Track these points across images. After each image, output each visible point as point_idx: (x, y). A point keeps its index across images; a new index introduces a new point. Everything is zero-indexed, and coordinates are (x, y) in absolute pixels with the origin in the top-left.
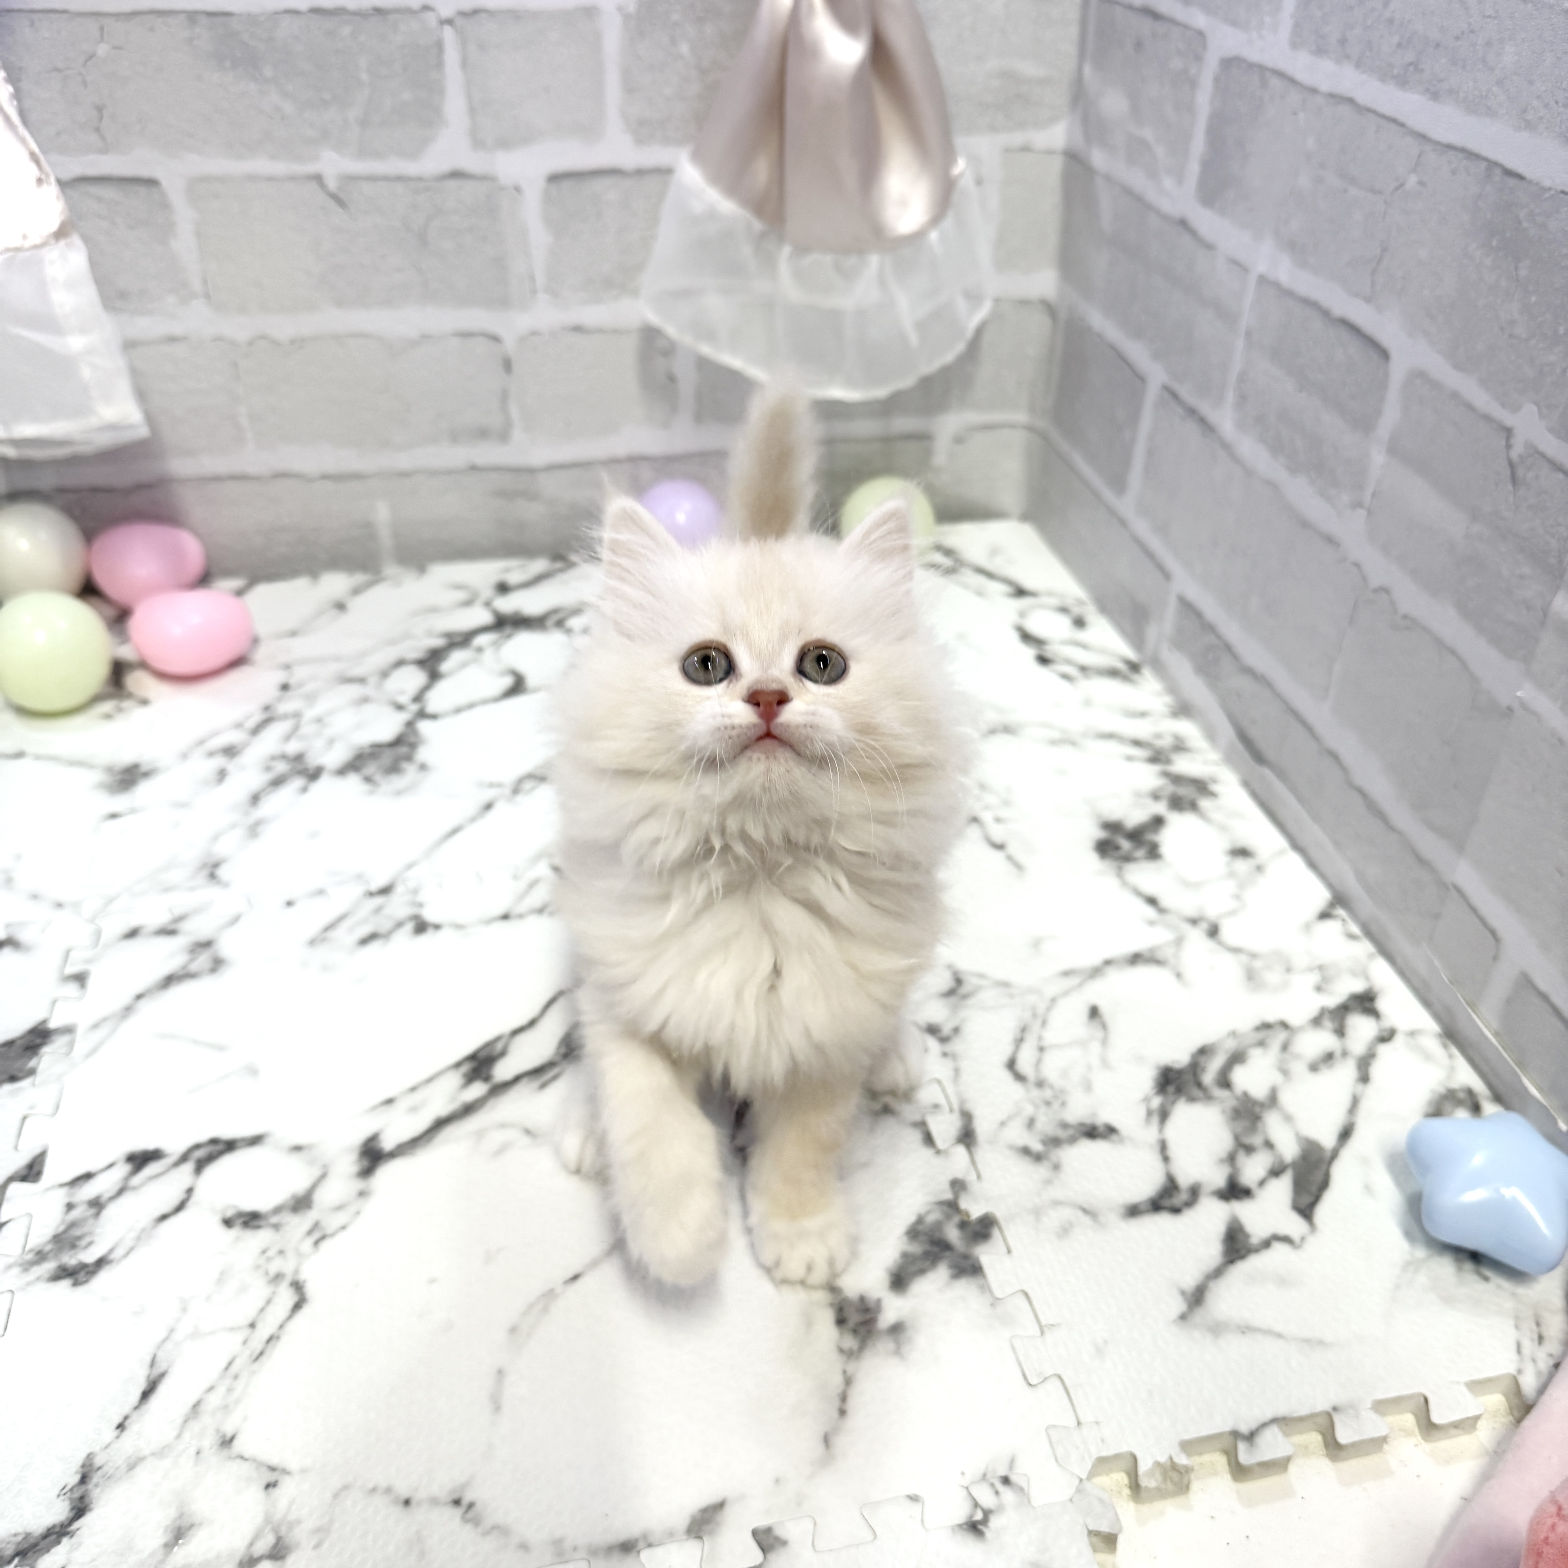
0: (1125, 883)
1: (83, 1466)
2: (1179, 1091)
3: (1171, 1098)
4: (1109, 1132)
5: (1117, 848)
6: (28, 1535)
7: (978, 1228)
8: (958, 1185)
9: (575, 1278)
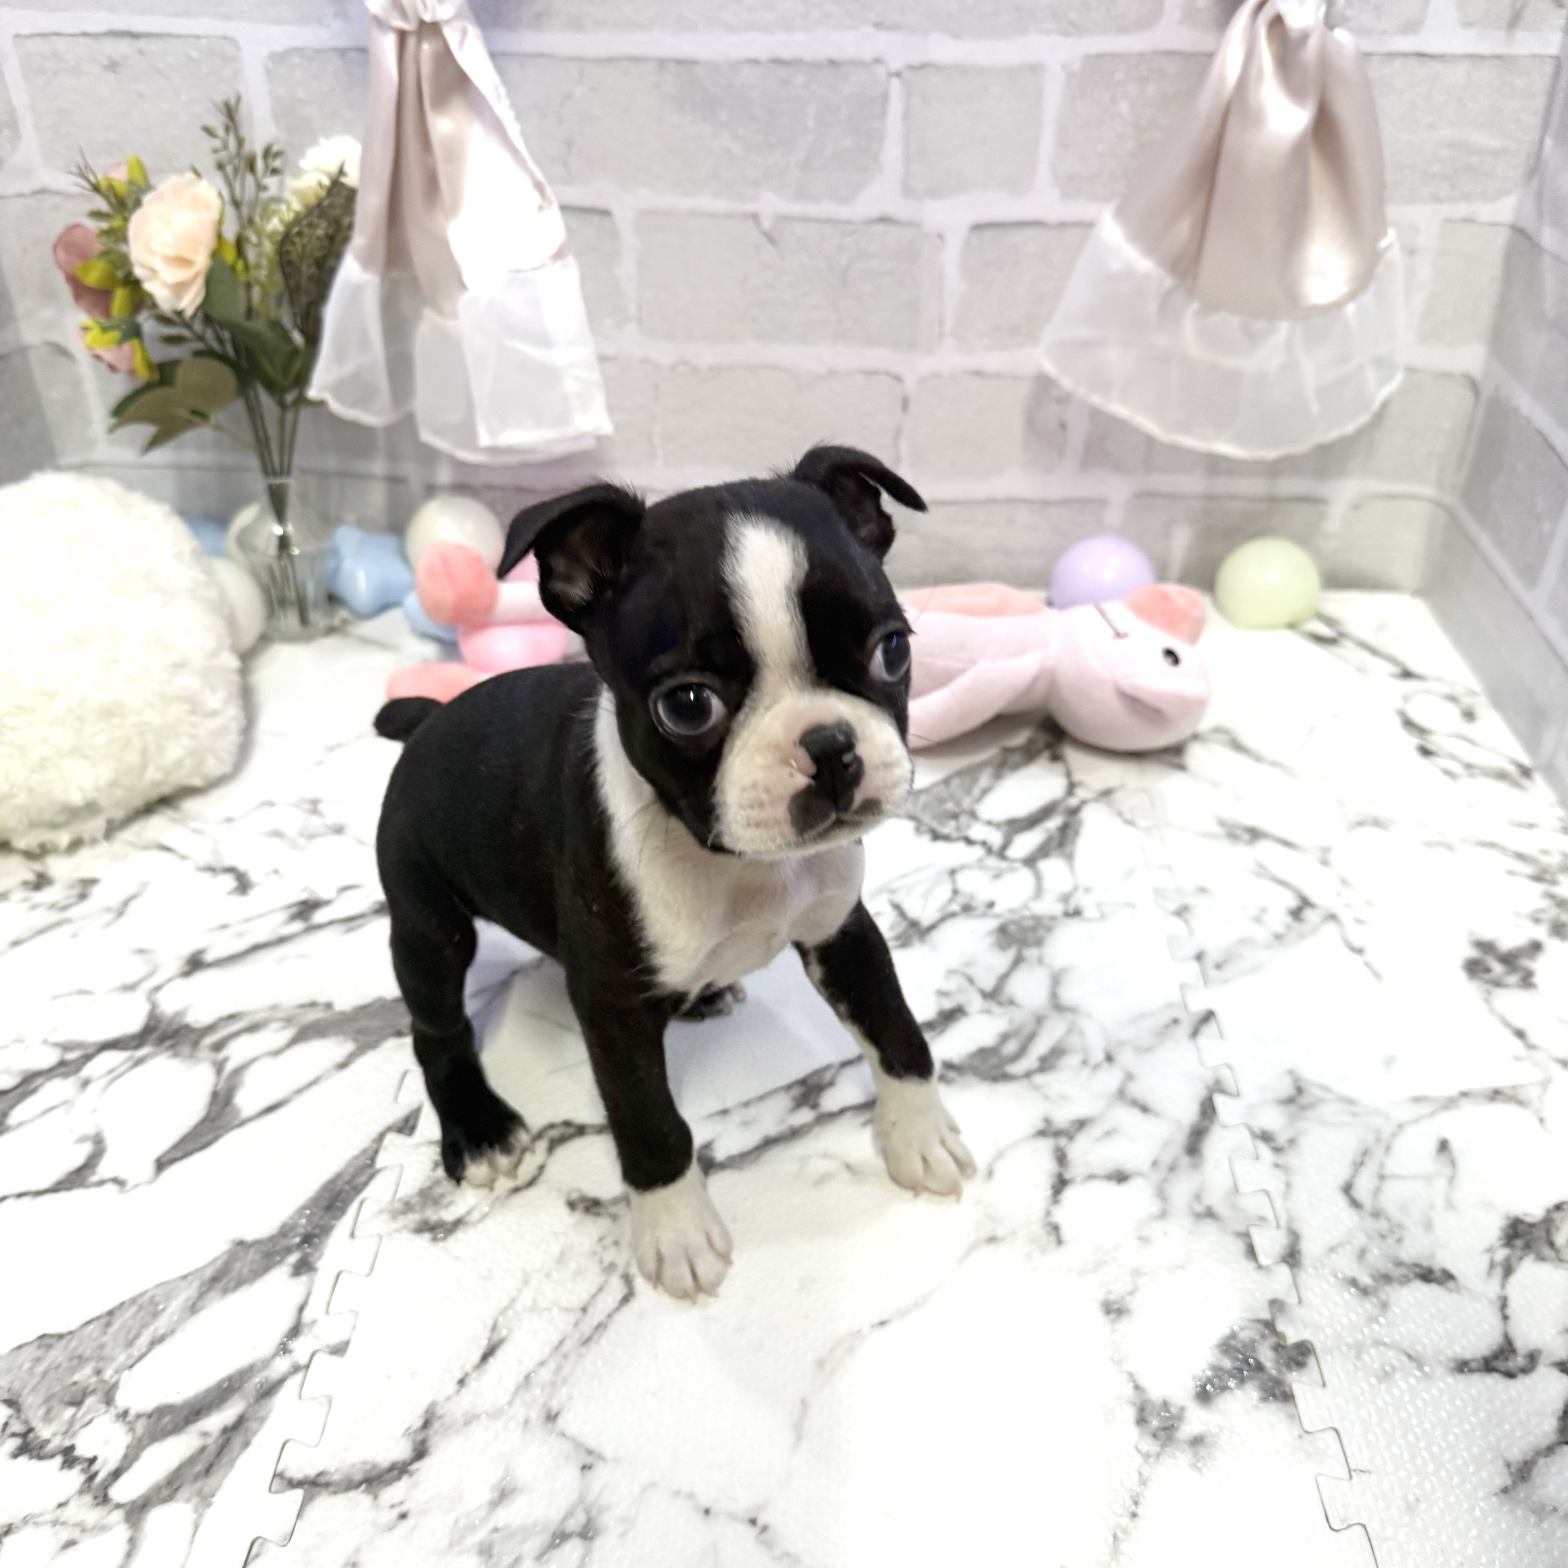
0: (1492, 1011)
1: (427, 1412)
2: (1528, 1247)
3: (1519, 1253)
4: (1444, 1278)
5: (1488, 970)
6: (374, 1466)
7: (1294, 1354)
8: (1276, 1305)
9: (883, 1323)
